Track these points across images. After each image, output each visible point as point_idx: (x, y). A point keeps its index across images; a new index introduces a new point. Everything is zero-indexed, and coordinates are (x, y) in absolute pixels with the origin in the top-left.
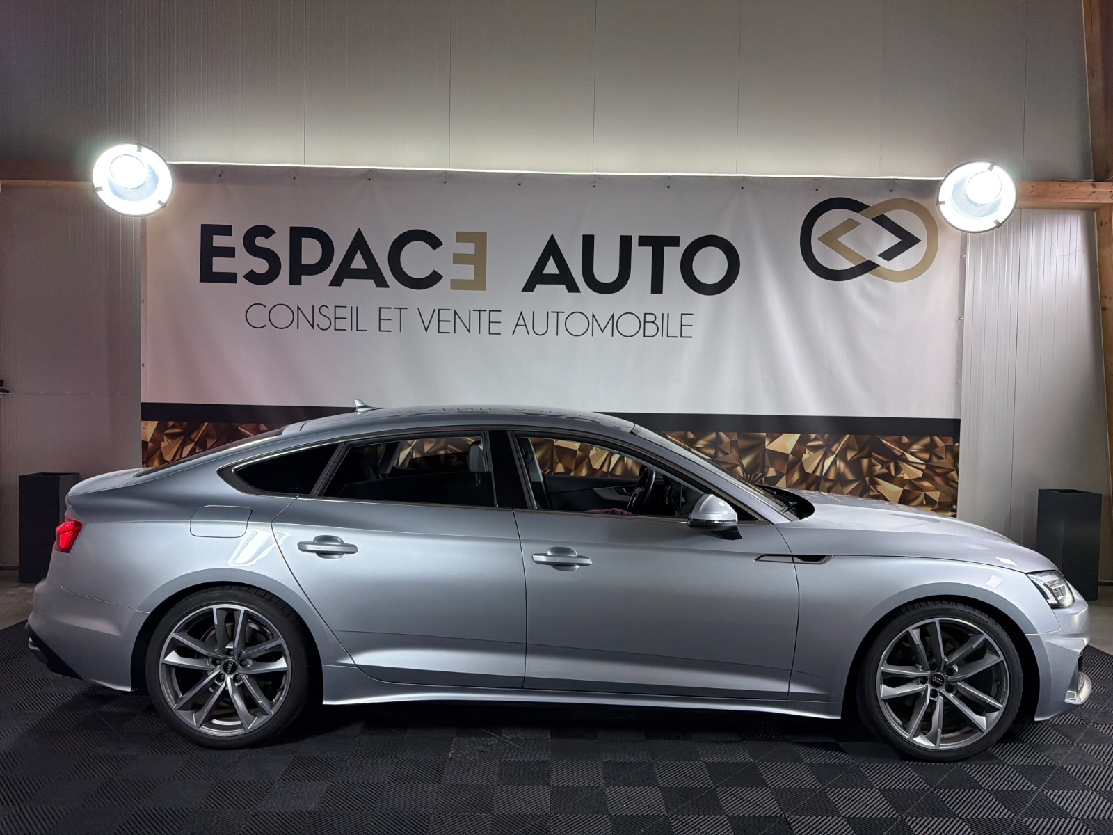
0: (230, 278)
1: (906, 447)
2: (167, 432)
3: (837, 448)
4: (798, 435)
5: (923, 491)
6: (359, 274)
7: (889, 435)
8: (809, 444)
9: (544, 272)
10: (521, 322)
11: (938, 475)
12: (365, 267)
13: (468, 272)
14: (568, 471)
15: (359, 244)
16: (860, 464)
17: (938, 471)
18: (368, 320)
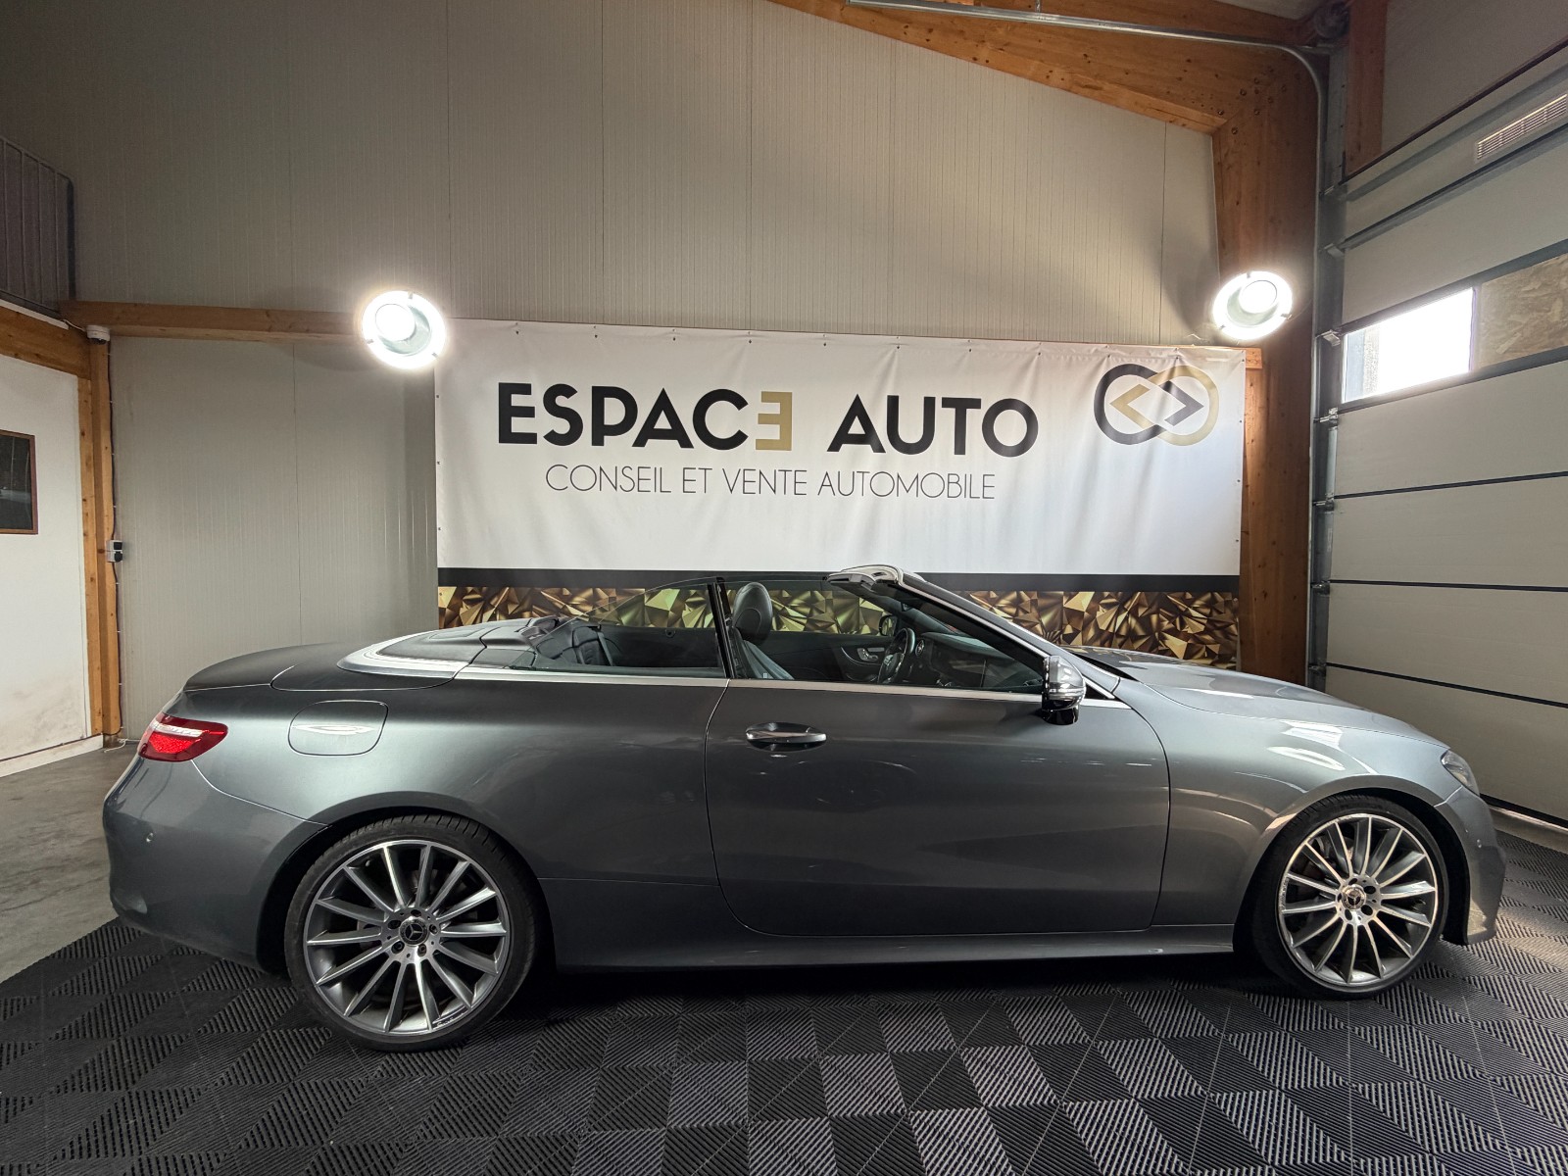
0: (531, 438)
1: (1189, 603)
2: (465, 598)
3: (1129, 605)
4: (1093, 593)
5: (1203, 643)
6: (662, 435)
7: (1174, 592)
8: (1103, 601)
9: (850, 432)
10: (827, 482)
11: (1218, 629)
12: (669, 427)
13: (773, 432)
14: (874, 632)
15: (663, 404)
16: (1150, 623)
17: (1218, 625)
18: (672, 481)
